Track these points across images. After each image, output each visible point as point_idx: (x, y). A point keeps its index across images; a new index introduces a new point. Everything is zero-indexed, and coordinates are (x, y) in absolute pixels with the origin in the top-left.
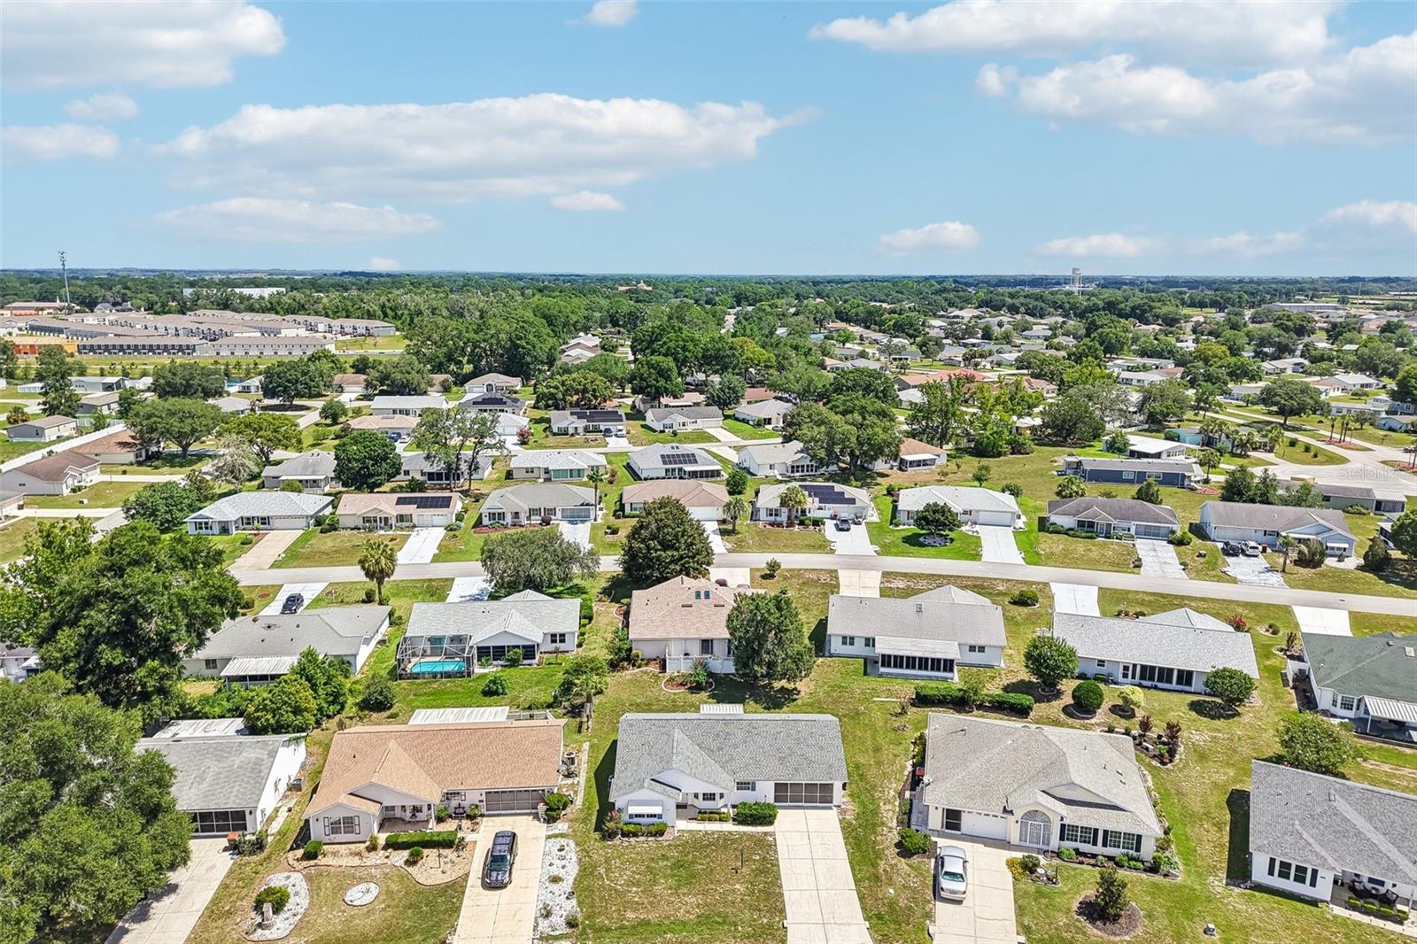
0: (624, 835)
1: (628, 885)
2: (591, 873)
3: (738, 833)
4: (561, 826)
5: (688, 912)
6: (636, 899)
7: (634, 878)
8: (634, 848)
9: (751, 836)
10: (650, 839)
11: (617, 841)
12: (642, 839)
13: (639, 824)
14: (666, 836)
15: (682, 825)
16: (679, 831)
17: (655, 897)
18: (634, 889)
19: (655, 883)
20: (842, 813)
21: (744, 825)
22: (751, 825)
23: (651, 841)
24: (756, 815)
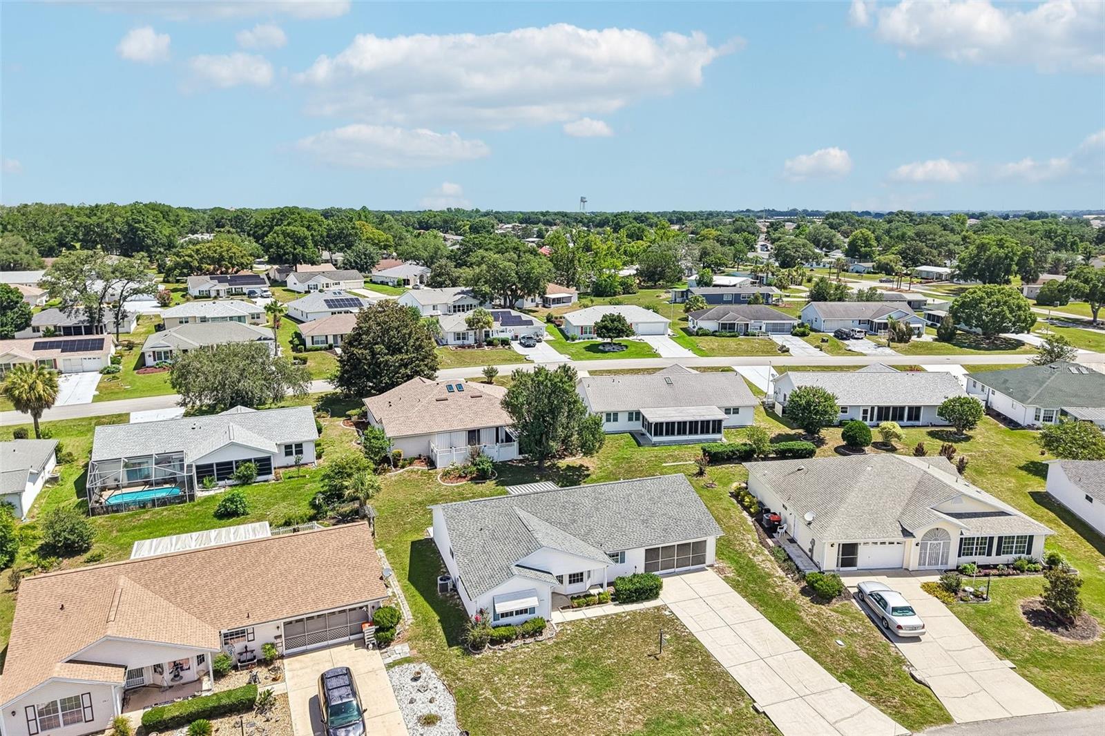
0: (494, 642)
1: (533, 706)
2: (475, 700)
3: (628, 613)
4: (400, 649)
5: (629, 722)
6: (555, 721)
7: (535, 694)
8: (515, 656)
9: (644, 615)
10: (528, 641)
11: (487, 652)
12: (519, 643)
13: (510, 625)
14: (546, 633)
15: (557, 617)
16: (557, 624)
17: (577, 712)
18: (545, 708)
19: (567, 694)
20: (720, 572)
21: (627, 603)
22: (636, 601)
23: (531, 643)
24: (641, 589)
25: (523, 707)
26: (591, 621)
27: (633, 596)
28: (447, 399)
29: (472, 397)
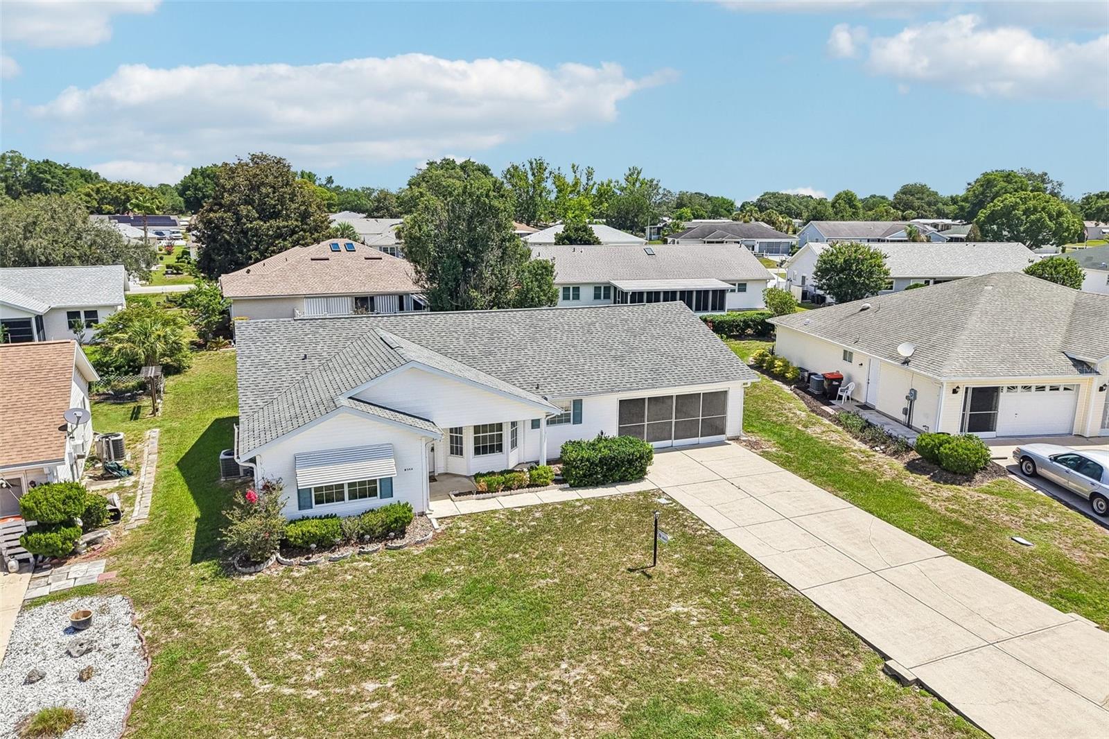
2: (198, 672)
10: (369, 548)
11: (273, 568)
12: (349, 551)
13: (332, 517)
14: (414, 532)
15: (442, 508)
16: (441, 520)
20: (752, 445)
21: (586, 486)
22: (602, 484)
23: (375, 551)
24: (613, 459)
25: (315, 685)
26: (512, 513)
27: (597, 473)
28: (328, 259)
29: (366, 259)
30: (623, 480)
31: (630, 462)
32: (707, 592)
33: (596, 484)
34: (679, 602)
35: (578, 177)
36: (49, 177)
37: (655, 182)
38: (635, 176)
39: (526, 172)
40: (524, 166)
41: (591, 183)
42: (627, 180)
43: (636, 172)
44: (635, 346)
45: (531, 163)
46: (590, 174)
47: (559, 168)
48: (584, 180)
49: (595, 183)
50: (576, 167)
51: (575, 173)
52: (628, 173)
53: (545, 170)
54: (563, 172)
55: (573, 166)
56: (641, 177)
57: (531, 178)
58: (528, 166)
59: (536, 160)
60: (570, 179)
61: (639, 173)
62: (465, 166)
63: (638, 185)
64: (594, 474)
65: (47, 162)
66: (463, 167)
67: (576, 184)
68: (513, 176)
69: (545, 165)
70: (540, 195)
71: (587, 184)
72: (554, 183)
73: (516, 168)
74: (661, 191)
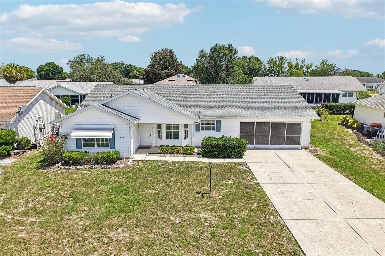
0: (67, 163)
3: (204, 163)
14: (120, 165)
15: (137, 157)
16: (134, 161)
20: (312, 151)
21: (209, 157)
22: (218, 157)
23: (96, 168)
24: (223, 146)
27: (215, 151)
28: (174, 80)
29: (188, 81)
30: (229, 157)
31: (233, 148)
32: (227, 210)
33: (215, 157)
34: (207, 212)
35: (298, 62)
36: (130, 69)
37: (334, 65)
38: (325, 62)
39: (276, 61)
40: (276, 59)
41: (304, 65)
42: (321, 64)
43: (325, 61)
44: (257, 100)
45: (279, 58)
46: (303, 61)
47: (290, 59)
48: (300, 64)
49: (305, 65)
50: (297, 59)
51: (297, 61)
52: (321, 61)
53: (284, 60)
54: (292, 61)
55: (296, 59)
56: (327, 63)
57: (278, 62)
58: (277, 59)
59: (280, 56)
60: (294, 64)
61: (326, 61)
62: (250, 58)
63: (326, 66)
64: (214, 152)
65: (130, 65)
66: (249, 59)
67: (297, 65)
68: (271, 62)
69: (284, 58)
70: (281, 70)
71: (302, 65)
72: (288, 65)
73: (272, 60)
74: (335, 68)
